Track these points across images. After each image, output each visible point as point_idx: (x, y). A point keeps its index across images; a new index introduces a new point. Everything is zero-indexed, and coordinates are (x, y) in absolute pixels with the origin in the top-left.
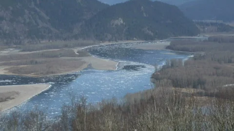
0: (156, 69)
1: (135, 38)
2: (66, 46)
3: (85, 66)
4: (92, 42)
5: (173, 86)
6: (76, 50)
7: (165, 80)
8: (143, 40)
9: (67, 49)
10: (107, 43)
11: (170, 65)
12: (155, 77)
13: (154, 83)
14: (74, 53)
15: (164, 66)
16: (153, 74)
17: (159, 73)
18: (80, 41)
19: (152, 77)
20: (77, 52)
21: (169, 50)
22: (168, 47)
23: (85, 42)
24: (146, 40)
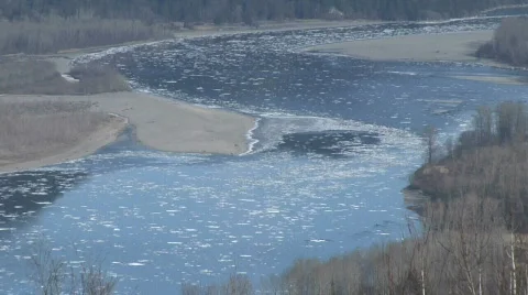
0: (431, 151)
1: (333, 10)
2: (20, 45)
3: (108, 135)
4: (138, 25)
5: (509, 227)
6: (63, 65)
7: (472, 199)
8: (369, 17)
9: (21, 58)
10: (206, 32)
11: (494, 129)
12: (426, 187)
13: (419, 211)
14: (57, 75)
15: (464, 137)
16: (418, 174)
17: (443, 170)
18: (86, 19)
19: (411, 188)
20: (73, 74)
21: (492, 64)
22: (485, 52)
23: (107, 25)
24: (383, 18)
